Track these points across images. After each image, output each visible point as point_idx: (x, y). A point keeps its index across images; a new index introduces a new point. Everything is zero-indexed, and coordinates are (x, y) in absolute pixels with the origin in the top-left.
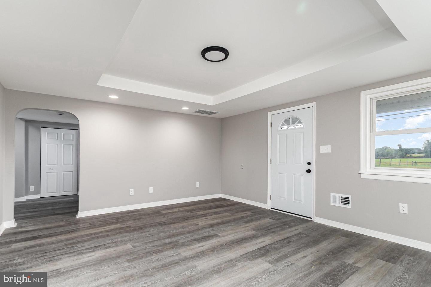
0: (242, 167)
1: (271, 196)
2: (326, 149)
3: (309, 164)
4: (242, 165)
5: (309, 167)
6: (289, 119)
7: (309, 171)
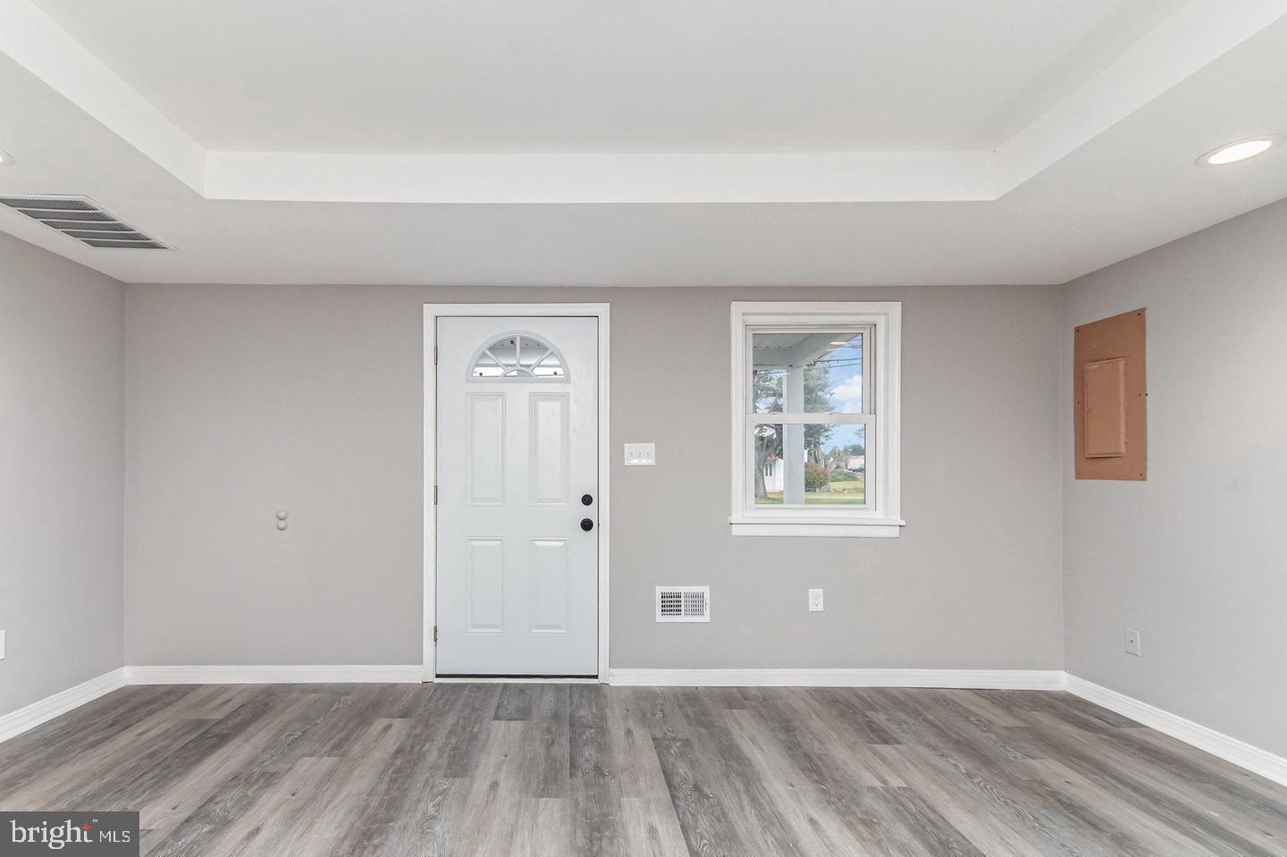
0: (282, 524)
1: (435, 628)
2: (640, 455)
3: (587, 500)
4: (282, 514)
5: (588, 512)
6: (512, 342)
7: (587, 525)
